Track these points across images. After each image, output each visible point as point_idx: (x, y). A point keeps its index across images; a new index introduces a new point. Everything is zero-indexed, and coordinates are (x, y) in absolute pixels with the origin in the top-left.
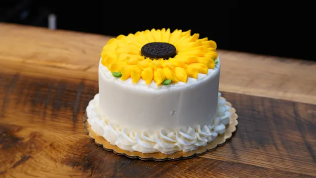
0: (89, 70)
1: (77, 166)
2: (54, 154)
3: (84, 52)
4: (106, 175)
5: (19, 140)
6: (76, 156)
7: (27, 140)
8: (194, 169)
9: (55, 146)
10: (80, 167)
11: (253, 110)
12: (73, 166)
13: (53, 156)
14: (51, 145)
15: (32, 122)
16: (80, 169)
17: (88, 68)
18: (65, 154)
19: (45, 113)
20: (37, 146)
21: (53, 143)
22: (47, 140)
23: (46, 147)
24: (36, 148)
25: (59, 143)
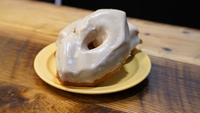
5: (26, 100)
7: (32, 100)
9: (56, 109)
14: (53, 107)
20: (40, 107)
21: (55, 105)
22: (49, 102)
23: (48, 109)
24: (39, 109)
25: (60, 106)
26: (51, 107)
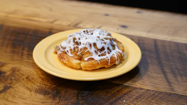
0: (55, 23)
1: (48, 94)
2: (29, 85)
3: (51, 10)
4: (70, 102)
5: (3, 73)
6: (47, 86)
7: (8, 73)
8: (140, 98)
9: (30, 79)
10: (50, 95)
11: (180, 53)
12: (45, 94)
13: (29, 86)
14: (27, 78)
15: (13, 60)
16: (50, 97)
17: (55, 21)
18: (38, 84)
19: (22, 53)
20: (16, 78)
21: (28, 76)
22: (24, 74)
23: (23, 79)
24: (15, 80)
25: (33, 76)
26: (25, 77)
